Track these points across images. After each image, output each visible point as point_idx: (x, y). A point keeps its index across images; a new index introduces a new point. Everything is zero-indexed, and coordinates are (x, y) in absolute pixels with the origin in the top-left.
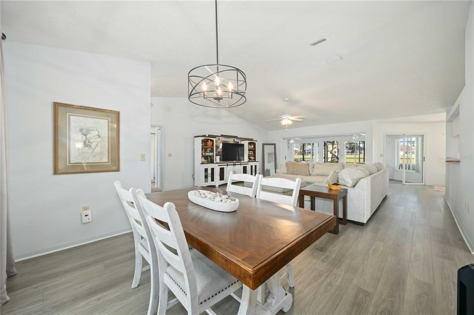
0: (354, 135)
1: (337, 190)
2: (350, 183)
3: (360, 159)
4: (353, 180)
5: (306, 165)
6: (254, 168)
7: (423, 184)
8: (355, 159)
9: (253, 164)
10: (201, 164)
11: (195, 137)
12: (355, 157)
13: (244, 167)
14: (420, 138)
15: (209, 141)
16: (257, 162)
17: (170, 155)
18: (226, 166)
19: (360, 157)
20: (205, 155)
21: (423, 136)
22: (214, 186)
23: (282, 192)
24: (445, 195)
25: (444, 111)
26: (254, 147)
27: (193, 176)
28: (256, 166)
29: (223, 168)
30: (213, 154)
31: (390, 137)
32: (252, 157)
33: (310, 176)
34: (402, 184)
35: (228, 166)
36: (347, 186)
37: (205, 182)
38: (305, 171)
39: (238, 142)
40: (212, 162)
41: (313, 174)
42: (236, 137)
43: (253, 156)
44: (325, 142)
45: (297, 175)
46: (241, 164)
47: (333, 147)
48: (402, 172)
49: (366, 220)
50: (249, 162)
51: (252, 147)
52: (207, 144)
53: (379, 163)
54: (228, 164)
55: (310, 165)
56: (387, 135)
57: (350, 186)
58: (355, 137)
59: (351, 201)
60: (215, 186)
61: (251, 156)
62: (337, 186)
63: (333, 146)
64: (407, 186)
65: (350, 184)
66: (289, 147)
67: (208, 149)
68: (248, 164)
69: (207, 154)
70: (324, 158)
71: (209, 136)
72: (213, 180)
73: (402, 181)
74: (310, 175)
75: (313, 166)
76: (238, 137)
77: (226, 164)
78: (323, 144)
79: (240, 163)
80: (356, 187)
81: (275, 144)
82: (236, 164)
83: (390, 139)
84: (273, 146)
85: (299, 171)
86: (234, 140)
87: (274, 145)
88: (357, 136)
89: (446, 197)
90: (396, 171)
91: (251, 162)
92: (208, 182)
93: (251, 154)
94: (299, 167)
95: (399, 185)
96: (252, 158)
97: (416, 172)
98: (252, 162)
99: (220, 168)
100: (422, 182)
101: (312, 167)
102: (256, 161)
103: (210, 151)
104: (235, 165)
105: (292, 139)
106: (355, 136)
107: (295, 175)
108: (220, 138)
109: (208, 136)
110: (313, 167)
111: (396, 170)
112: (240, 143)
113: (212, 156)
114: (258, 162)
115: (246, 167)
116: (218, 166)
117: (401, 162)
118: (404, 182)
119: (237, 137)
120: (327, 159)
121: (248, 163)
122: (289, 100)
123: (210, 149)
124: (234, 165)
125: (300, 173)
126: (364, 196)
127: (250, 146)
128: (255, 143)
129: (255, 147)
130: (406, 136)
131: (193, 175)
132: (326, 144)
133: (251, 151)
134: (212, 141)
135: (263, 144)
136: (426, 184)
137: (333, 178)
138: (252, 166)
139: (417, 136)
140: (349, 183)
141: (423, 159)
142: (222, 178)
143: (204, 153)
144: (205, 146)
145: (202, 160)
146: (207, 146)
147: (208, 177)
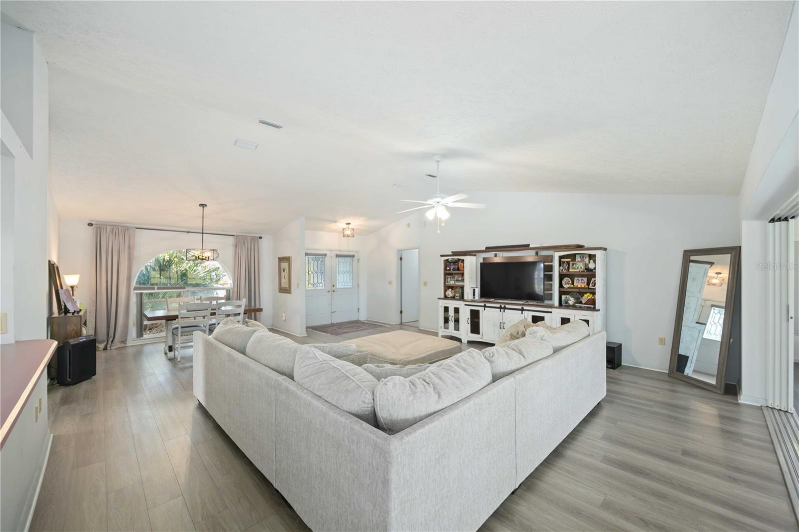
13: (533, 316)
16: (595, 312)
17: (425, 284)
18: (482, 308)
32: (588, 294)
35: (488, 309)
37: (444, 328)
43: (590, 293)
50: (559, 306)
52: (459, 267)
54: (487, 305)
60: (461, 339)
68: (551, 312)
72: (457, 328)
77: (483, 304)
79: (520, 307)
81: (740, 247)
82: (507, 306)
92: (448, 329)
99: (471, 310)
104: (505, 308)
115: (542, 317)
116: (465, 305)
124: (500, 308)
128: (595, 255)
142: (475, 328)
143: (453, 282)
144: (455, 270)
145: (445, 293)
146: (458, 269)
147: (449, 322)
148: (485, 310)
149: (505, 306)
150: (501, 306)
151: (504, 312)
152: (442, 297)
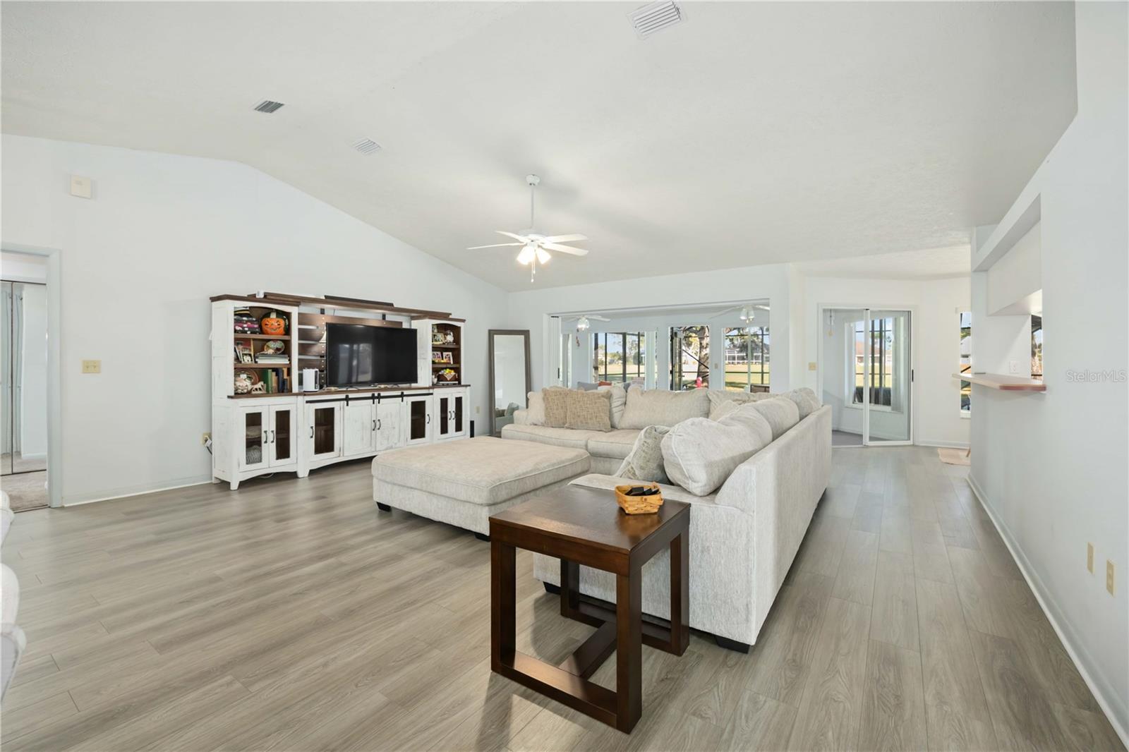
0: (744, 310)
1: (644, 514)
2: (699, 480)
3: (765, 375)
4: (709, 465)
5: (603, 396)
6: (452, 407)
7: (910, 442)
8: (749, 376)
9: (451, 394)
10: (229, 397)
11: (214, 299)
12: (749, 368)
13: (413, 403)
14: (902, 319)
15: (273, 316)
16: (464, 388)
17: (91, 367)
18: (342, 402)
19: (762, 370)
20: (255, 366)
21: (909, 312)
22: (293, 476)
23: (484, 502)
24: (969, 476)
25: (967, 240)
26: (454, 341)
27: (209, 443)
28: (459, 401)
29: (330, 412)
30: (290, 360)
31: (831, 316)
32: (448, 371)
33: (615, 432)
34: (862, 444)
35: (350, 402)
36: (689, 493)
37: (248, 462)
38: (596, 417)
39: (401, 323)
40: (283, 388)
41: (623, 426)
42: (389, 306)
43: (451, 368)
44: (672, 328)
45: (572, 429)
46: (402, 396)
47: (701, 344)
48: (862, 409)
49: (757, 622)
50: (434, 386)
51: (450, 338)
52: (264, 327)
53: (805, 389)
54: (351, 396)
55: (615, 397)
56: (825, 311)
57: (698, 491)
58: (748, 315)
59: (702, 552)
60: (295, 473)
61: (446, 368)
62: (645, 497)
63: (702, 342)
64: (876, 449)
65: (700, 484)
66: (578, 342)
67: (271, 344)
68: (432, 394)
69: (262, 362)
70: (672, 372)
71: (267, 298)
72: (283, 451)
73: (861, 436)
74: (613, 427)
75: (624, 400)
76: (395, 306)
77: (343, 396)
78: (669, 334)
79: (399, 393)
80: (720, 494)
81: (528, 331)
82: (383, 394)
83: (831, 321)
84: (522, 337)
85: (579, 416)
86: (384, 317)
87: (526, 333)
88: (752, 312)
89: (974, 485)
90: (847, 407)
91: (443, 386)
92: (260, 461)
93: (445, 361)
94: (581, 403)
95: (854, 448)
96: (449, 374)
97: (893, 409)
98: (448, 386)
99: (316, 410)
100: (909, 439)
101: (620, 403)
102: (463, 383)
103: (278, 349)
104: (379, 397)
105: (584, 319)
106: (748, 313)
107: (567, 428)
108: (326, 306)
109: (265, 296)
110: (625, 403)
111: (846, 404)
112: (405, 326)
113: (285, 370)
114: (466, 386)
115: (423, 403)
116: (307, 402)
117: (859, 382)
118: (866, 441)
119: (392, 305)
120: (680, 376)
121: (431, 391)
122: (539, 184)
123: (279, 345)
124: (373, 397)
125: (582, 422)
126: (748, 533)
127: (440, 336)
128: (460, 328)
129: (457, 340)
130: (872, 312)
131: (208, 437)
132: (676, 333)
133: (445, 354)
134: (287, 316)
135: (490, 331)
136: (917, 444)
137: (644, 454)
138: (444, 402)
139: (895, 314)
140: (698, 482)
141: (911, 376)
142: (324, 443)
143: (249, 358)
144: (255, 333)
145: (235, 384)
146: (262, 332)
147: (263, 444)
148: (347, 405)
149: (379, 394)
150: (373, 395)
151: (379, 403)
152: (233, 394)
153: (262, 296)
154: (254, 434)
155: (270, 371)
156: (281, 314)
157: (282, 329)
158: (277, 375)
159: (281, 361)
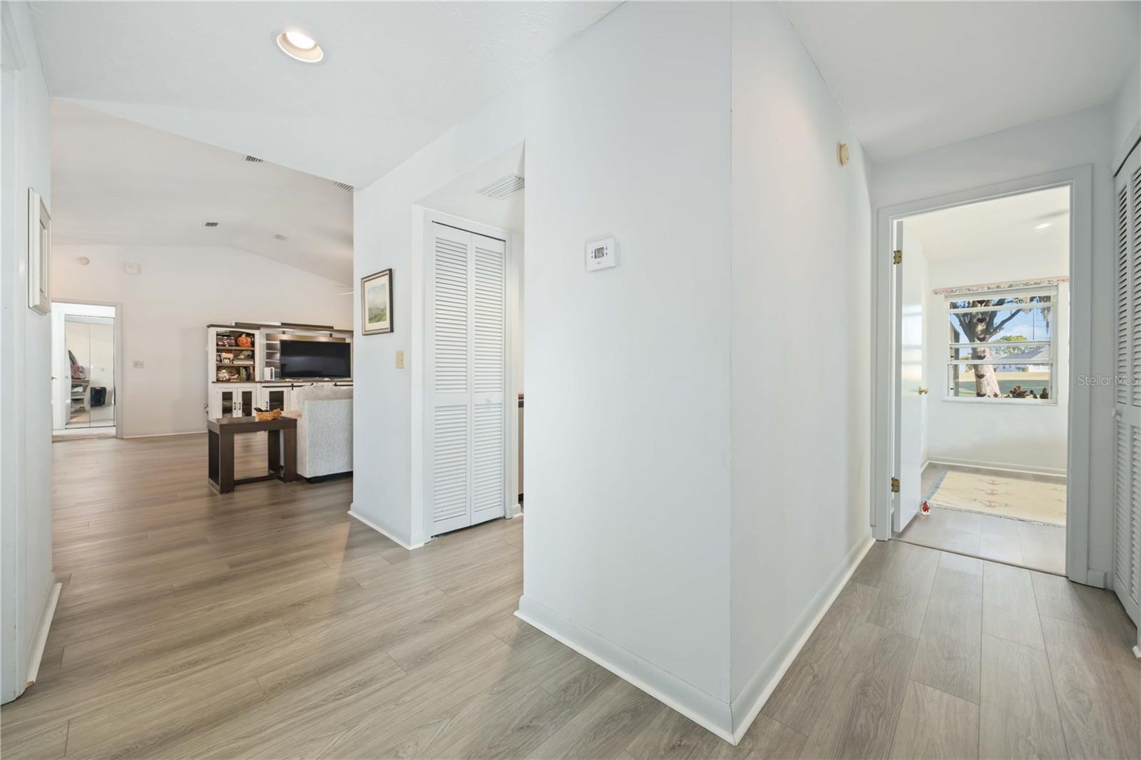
10: (213, 382)
11: (208, 327)
15: (243, 336)
17: (137, 365)
20: (232, 365)
27: (206, 410)
30: (255, 362)
35: (294, 388)
40: (250, 378)
42: (329, 329)
46: (339, 385)
52: (239, 343)
54: (295, 384)
67: (242, 353)
69: (237, 363)
71: (238, 325)
76: (335, 328)
77: (290, 384)
86: (331, 335)
99: (271, 392)
103: (249, 356)
108: (282, 330)
113: (251, 368)
116: (265, 387)
119: (332, 327)
123: (248, 353)
131: (207, 406)
134: (252, 336)
143: (228, 361)
144: (232, 346)
145: (217, 375)
146: (237, 345)
147: (233, 410)
148: (292, 390)
152: (215, 380)
153: (234, 324)
154: (227, 404)
155: (241, 368)
156: (248, 335)
157: (249, 344)
158: (246, 370)
159: (249, 363)
